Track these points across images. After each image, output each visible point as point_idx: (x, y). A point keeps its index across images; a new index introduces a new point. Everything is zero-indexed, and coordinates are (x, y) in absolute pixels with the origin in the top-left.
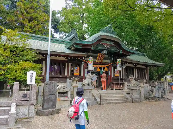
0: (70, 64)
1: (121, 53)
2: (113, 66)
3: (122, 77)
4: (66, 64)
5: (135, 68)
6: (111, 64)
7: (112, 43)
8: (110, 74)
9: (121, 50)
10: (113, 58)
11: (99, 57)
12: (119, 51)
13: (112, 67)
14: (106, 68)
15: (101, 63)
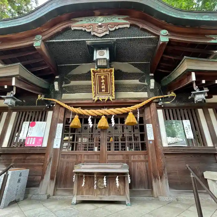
0: (14, 114)
2: (159, 107)
3: (210, 145)
6: (150, 100)
7: (119, 19)
9: (164, 32)
10: (152, 82)
11: (100, 83)
13: (160, 112)
14: (130, 113)
15: (109, 100)
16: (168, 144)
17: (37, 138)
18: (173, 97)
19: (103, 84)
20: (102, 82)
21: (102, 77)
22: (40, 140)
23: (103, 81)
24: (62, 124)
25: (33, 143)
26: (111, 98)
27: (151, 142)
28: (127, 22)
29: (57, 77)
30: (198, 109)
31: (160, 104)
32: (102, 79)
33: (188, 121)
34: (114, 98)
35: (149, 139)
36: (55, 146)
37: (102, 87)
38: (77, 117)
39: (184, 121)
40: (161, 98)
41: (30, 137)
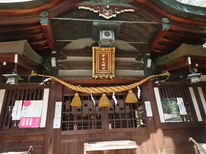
1: (166, 27)
2: (156, 86)
6: (147, 79)
7: (124, 3)
10: (149, 62)
11: (101, 62)
12: (160, 26)
13: (156, 90)
14: (130, 91)
15: (109, 78)
16: (166, 120)
17: (34, 119)
18: (167, 76)
19: (103, 62)
20: (103, 61)
21: (103, 56)
22: (37, 120)
23: (103, 59)
24: (61, 103)
25: (30, 124)
26: (111, 77)
27: (150, 119)
28: (132, 7)
29: (54, 52)
30: (189, 88)
31: (157, 82)
32: (103, 57)
33: (181, 99)
34: (114, 76)
35: (148, 116)
36: (55, 127)
37: (102, 65)
38: (77, 95)
39: (178, 99)
40: (158, 77)
41: (26, 118)
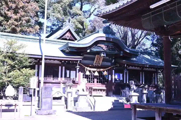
0: (64, 67)
1: (122, 55)
3: (125, 82)
4: (60, 67)
5: (142, 71)
6: (111, 67)
8: (110, 79)
9: (122, 52)
10: (113, 60)
11: (97, 59)
12: (120, 53)
13: (113, 71)
14: (105, 71)
15: (99, 66)
18: (118, 66)
26: (100, 65)
31: (114, 68)
38: (88, 71)
